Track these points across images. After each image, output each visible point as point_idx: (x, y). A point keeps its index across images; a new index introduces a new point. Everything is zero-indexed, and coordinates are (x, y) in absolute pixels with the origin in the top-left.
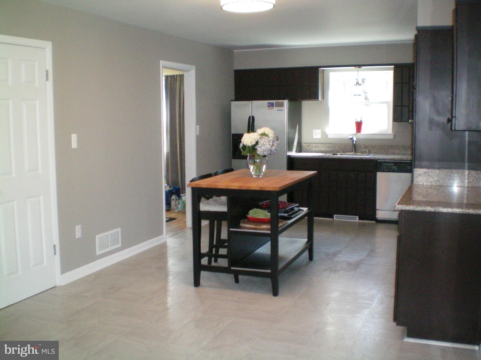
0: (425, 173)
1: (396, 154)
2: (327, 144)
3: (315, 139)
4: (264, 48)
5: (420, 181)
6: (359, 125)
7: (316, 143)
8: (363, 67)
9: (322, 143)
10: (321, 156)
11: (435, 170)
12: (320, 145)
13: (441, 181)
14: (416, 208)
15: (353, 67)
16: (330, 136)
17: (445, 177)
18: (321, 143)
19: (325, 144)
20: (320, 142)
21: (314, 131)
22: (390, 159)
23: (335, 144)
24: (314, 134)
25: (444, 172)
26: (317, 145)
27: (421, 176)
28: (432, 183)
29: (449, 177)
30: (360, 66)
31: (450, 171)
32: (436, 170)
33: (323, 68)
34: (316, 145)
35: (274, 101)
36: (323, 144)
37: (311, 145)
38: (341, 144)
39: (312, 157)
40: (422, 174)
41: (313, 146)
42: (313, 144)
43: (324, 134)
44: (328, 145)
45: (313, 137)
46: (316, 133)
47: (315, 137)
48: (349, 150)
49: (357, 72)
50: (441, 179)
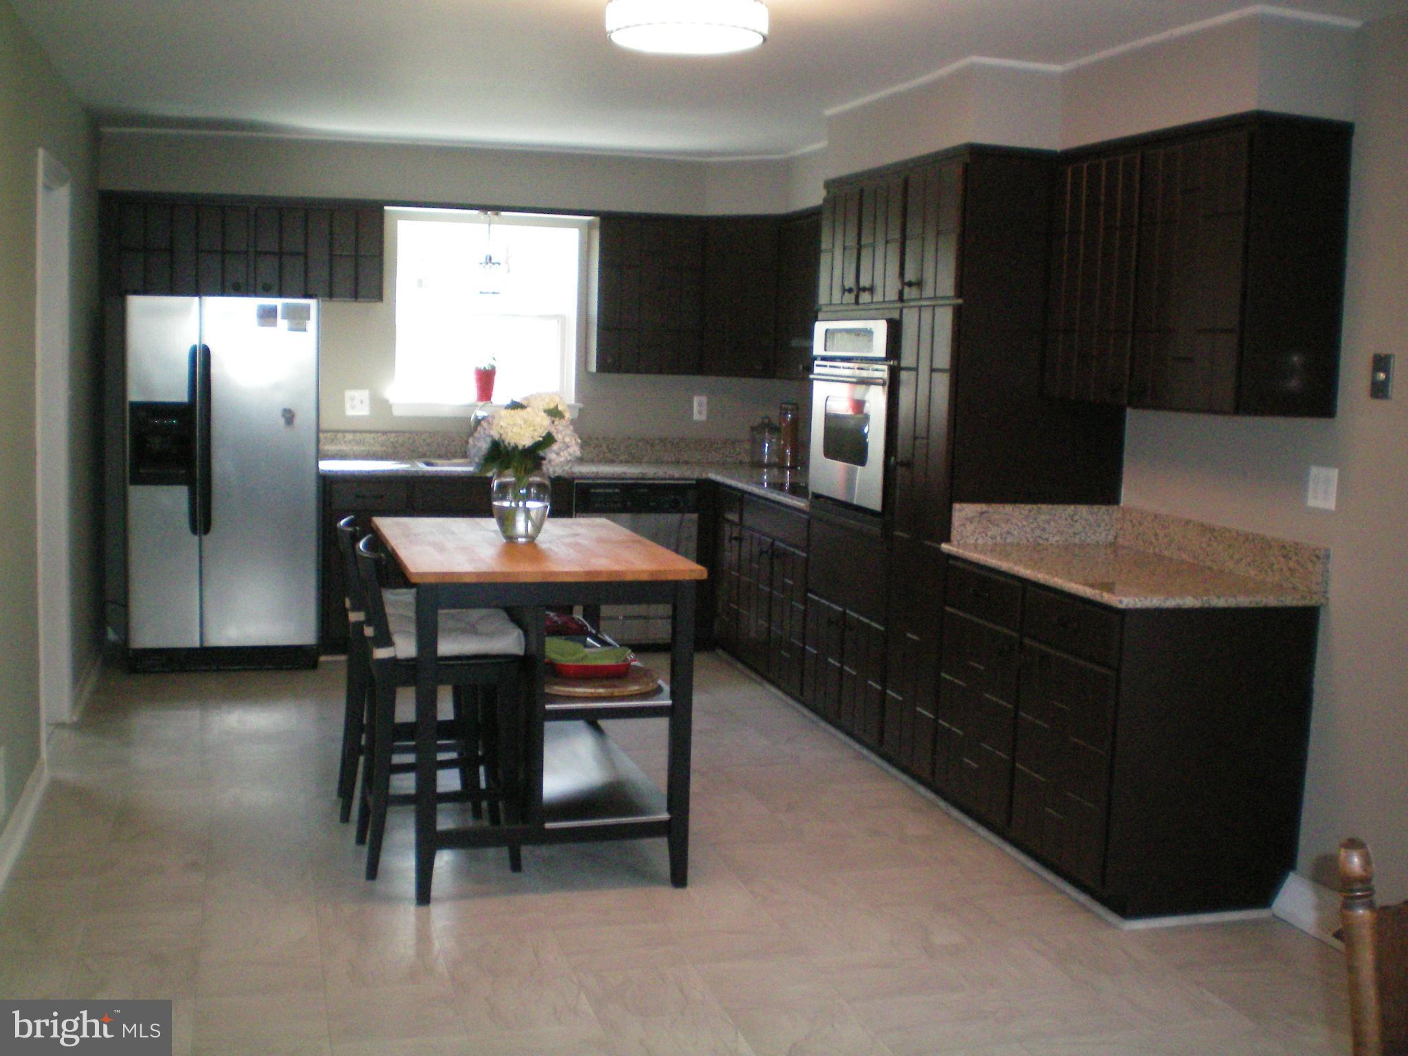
0: (982, 513)
1: (587, 461)
2: (391, 432)
3: (353, 417)
4: (228, 129)
5: (969, 534)
6: (486, 380)
7: (354, 432)
8: (503, 213)
9: (377, 432)
10: (407, 471)
11: (1004, 507)
12: (368, 436)
13: (1015, 533)
14: (1165, 602)
15: (475, 212)
16: (397, 412)
17: (1025, 523)
18: (370, 432)
19: (384, 433)
20: (369, 428)
21: (349, 394)
22: (611, 476)
23: (411, 433)
24: (348, 406)
25: (1023, 512)
26: (358, 436)
27: (971, 523)
28: (995, 538)
29: (1032, 523)
30: (497, 209)
31: (1035, 507)
32: (1006, 506)
33: (393, 205)
34: (357, 438)
35: (279, 302)
36: (380, 434)
37: (340, 435)
38: (433, 434)
39: (387, 474)
40: (973, 518)
41: (346, 439)
42: (347, 435)
43: (380, 404)
44: (393, 435)
45: (344, 411)
46: (353, 399)
47: (350, 412)
48: (456, 452)
49: (487, 225)
50: (1015, 527)
